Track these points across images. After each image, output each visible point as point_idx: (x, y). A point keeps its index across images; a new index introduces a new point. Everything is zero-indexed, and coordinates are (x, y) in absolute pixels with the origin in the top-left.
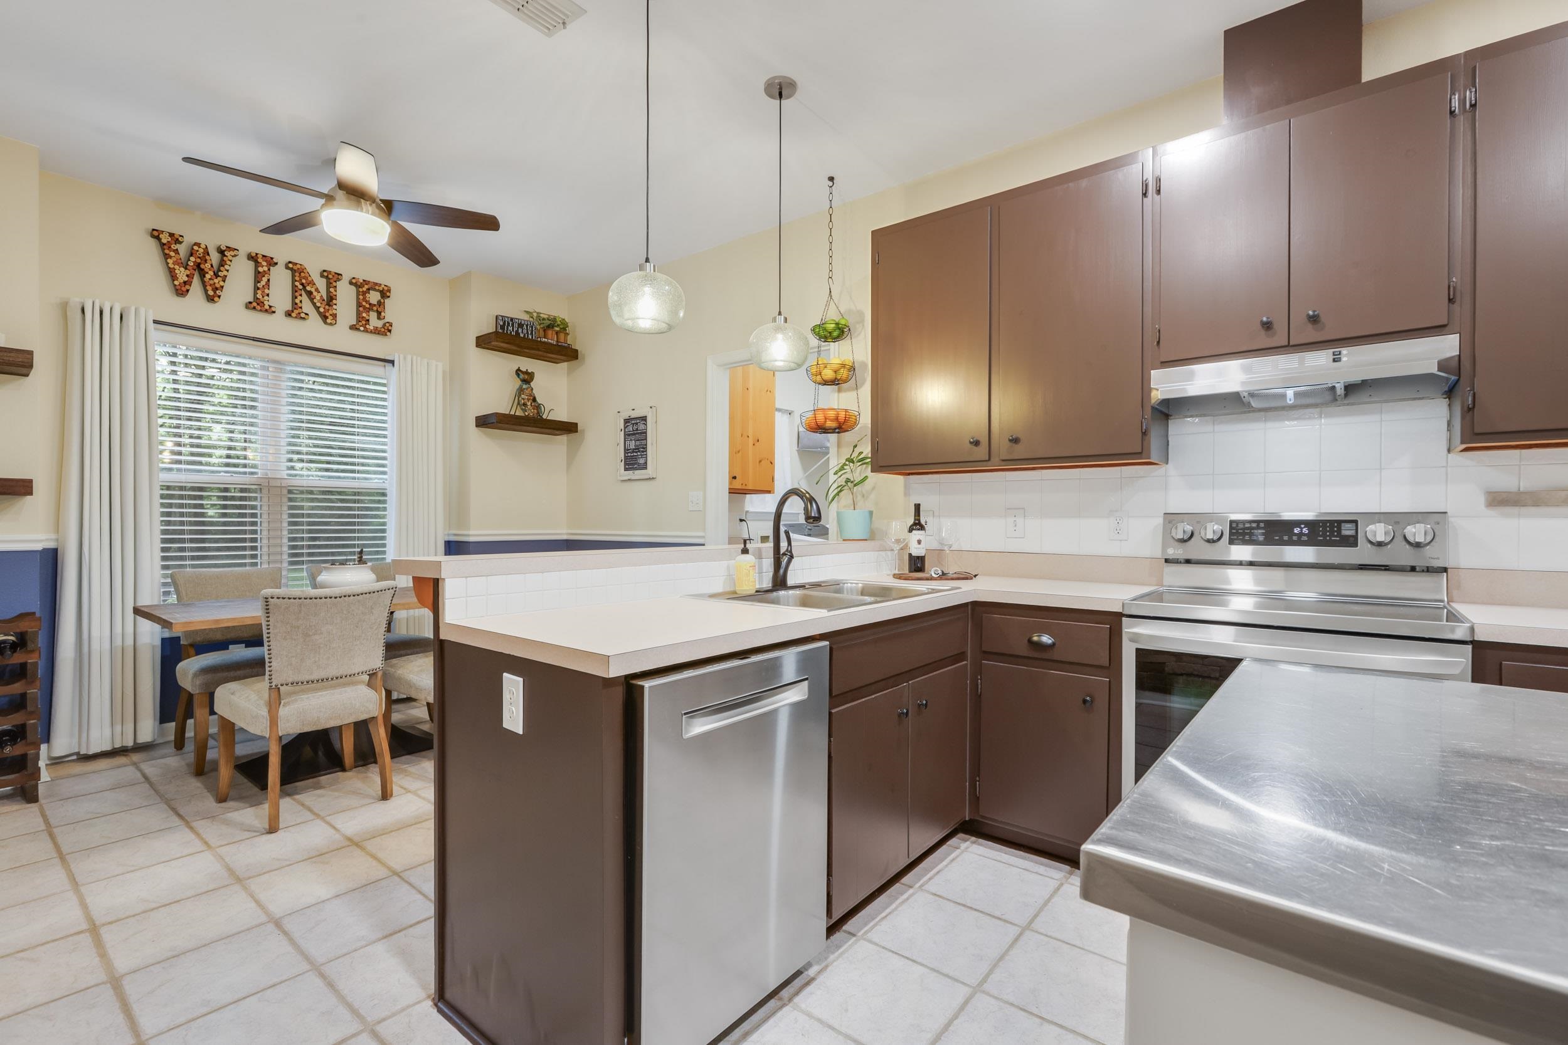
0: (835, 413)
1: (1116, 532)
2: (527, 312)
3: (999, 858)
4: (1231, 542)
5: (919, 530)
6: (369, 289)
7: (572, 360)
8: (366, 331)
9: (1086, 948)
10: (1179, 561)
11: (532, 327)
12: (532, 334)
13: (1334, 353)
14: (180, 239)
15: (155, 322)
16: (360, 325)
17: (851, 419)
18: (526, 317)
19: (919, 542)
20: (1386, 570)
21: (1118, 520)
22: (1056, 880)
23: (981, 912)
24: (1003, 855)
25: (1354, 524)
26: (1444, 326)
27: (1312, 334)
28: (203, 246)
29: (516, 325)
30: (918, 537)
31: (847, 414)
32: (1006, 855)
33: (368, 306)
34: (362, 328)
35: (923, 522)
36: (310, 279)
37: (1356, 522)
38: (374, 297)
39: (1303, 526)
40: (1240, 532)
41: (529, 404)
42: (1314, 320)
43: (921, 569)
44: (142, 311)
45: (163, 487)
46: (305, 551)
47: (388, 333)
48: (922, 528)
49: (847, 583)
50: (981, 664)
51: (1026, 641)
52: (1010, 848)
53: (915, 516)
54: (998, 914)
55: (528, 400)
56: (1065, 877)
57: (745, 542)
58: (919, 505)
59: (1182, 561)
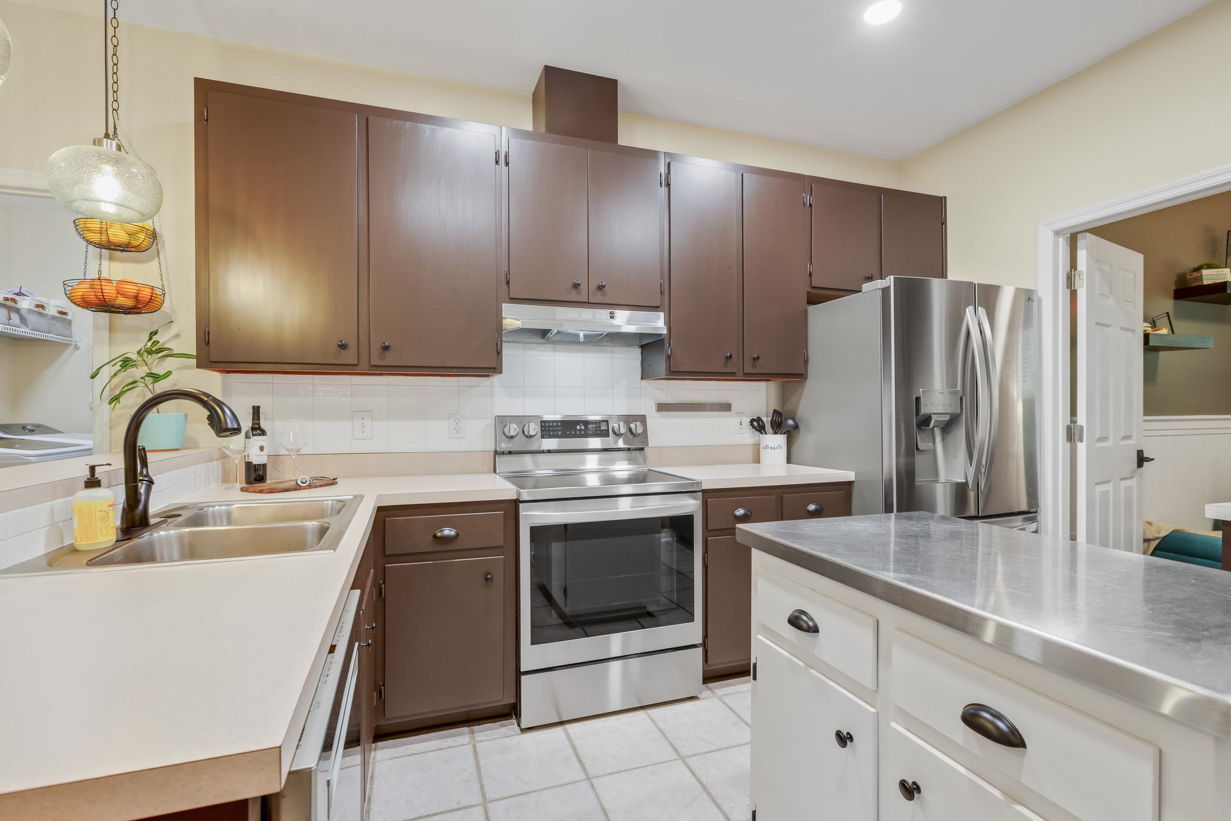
0: (137, 288)
1: (456, 431)
3: (409, 752)
4: (543, 437)
5: (260, 435)
9: (535, 789)
10: (504, 452)
13: (610, 312)
17: (157, 299)
19: (262, 448)
20: (619, 451)
21: (457, 420)
22: (467, 744)
23: (441, 813)
24: (410, 746)
25: (606, 423)
26: (658, 307)
27: (597, 298)
30: (259, 443)
31: (154, 292)
32: (412, 745)
35: (263, 425)
37: (607, 421)
39: (581, 424)
40: (548, 429)
42: (601, 288)
43: (261, 479)
48: (263, 433)
49: (213, 506)
50: (385, 566)
51: (431, 537)
52: (411, 736)
53: (253, 419)
54: (454, 806)
56: (470, 738)
58: (259, 407)
59: (507, 453)
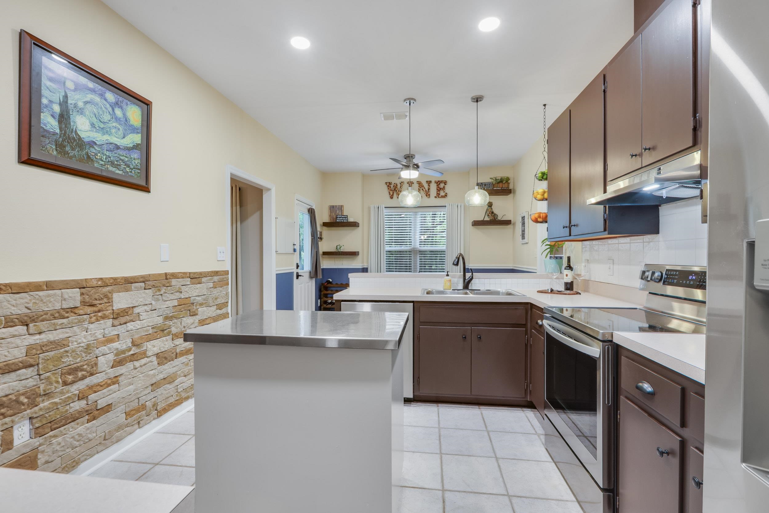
2: (491, 178)
4: (664, 283)
5: (568, 269)
6: (439, 184)
7: (509, 194)
8: (439, 197)
11: (490, 185)
12: (490, 187)
13: (658, 169)
14: (391, 183)
15: (385, 207)
16: (438, 196)
18: (491, 181)
19: (567, 276)
27: (649, 159)
28: (396, 184)
29: (483, 185)
30: (568, 273)
33: (439, 189)
34: (437, 197)
36: (422, 185)
38: (442, 185)
39: (693, 275)
40: (669, 277)
41: (490, 215)
42: (647, 150)
43: (569, 289)
44: (382, 205)
45: (386, 252)
46: (423, 270)
47: (446, 197)
50: (532, 331)
53: (568, 262)
55: (490, 213)
57: (448, 272)
58: (569, 257)
